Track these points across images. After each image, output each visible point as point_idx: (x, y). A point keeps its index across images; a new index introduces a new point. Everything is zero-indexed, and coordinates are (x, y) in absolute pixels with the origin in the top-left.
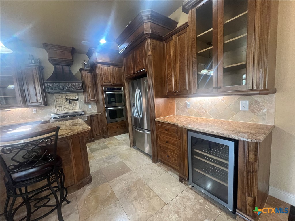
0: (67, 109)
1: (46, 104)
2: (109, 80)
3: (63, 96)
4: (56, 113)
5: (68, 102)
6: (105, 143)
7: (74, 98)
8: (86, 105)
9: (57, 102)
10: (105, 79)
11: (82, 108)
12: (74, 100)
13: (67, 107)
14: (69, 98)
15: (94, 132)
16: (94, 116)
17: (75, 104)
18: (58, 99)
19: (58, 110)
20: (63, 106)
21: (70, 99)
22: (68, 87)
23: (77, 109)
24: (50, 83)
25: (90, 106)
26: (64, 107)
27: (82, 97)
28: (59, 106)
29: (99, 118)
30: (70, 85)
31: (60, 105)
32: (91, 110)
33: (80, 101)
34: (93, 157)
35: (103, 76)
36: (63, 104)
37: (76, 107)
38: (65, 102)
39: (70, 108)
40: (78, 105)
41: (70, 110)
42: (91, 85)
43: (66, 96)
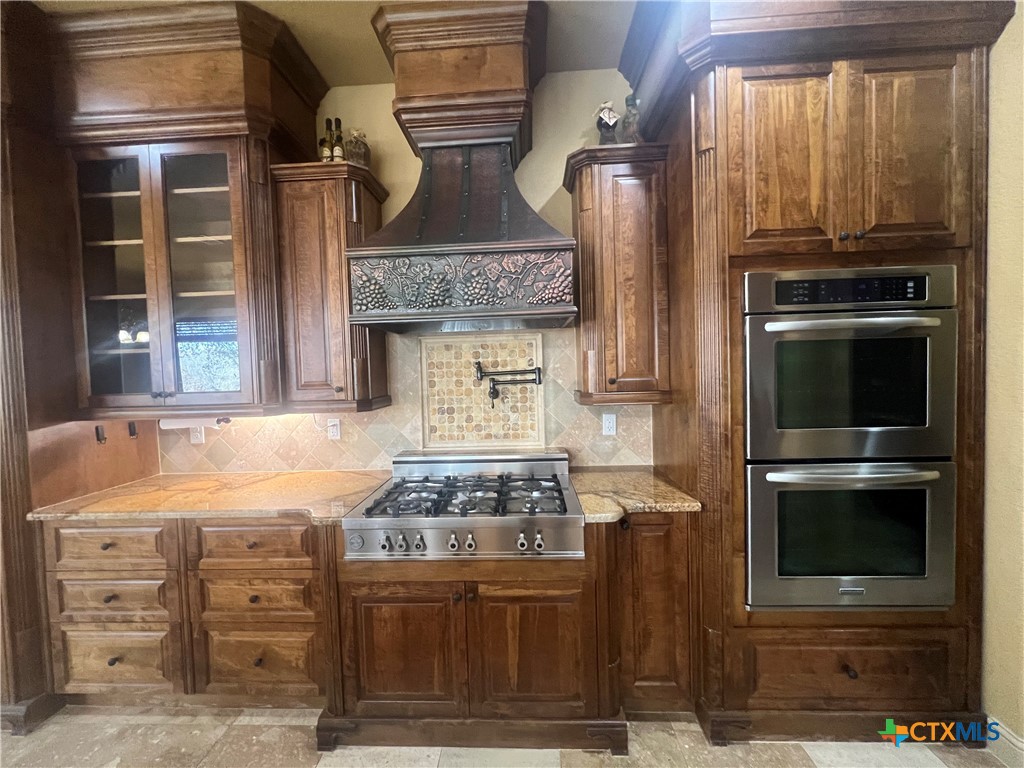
0: (478, 428)
1: (372, 397)
2: (803, 205)
3: (467, 346)
4: (421, 448)
5: (486, 384)
7: (522, 365)
8: (585, 413)
9: (432, 384)
10: (765, 201)
12: (518, 377)
13: (478, 416)
14: (495, 363)
15: (628, 656)
17: (524, 400)
18: (440, 366)
19: (433, 429)
20: (461, 410)
21: (500, 369)
22: (476, 288)
23: (535, 434)
24: (374, 262)
25: (608, 421)
26: (465, 415)
27: (567, 359)
28: (441, 411)
29: (678, 539)
30: (492, 266)
31: (446, 406)
32: (615, 450)
33: (555, 382)
35: (752, 178)
36: (460, 401)
37: (529, 423)
38: (473, 388)
39: (496, 428)
40: (539, 412)
41: (496, 437)
42: (630, 274)
43: (481, 351)
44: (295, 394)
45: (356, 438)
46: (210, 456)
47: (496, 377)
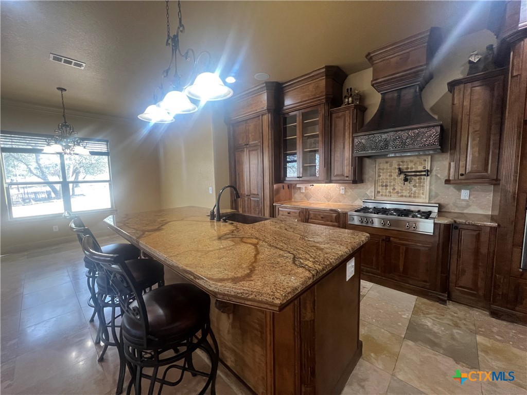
0: (398, 193)
1: (357, 179)
3: (395, 162)
4: (373, 199)
5: (402, 176)
6: (479, 339)
7: (420, 168)
8: (451, 189)
9: (379, 176)
11: (437, 195)
12: (417, 174)
13: (398, 188)
14: (408, 168)
15: (452, 277)
16: (465, 227)
17: (420, 182)
18: (383, 169)
19: (379, 192)
20: (391, 186)
21: (409, 170)
22: (397, 143)
23: (424, 196)
25: (465, 194)
26: (392, 188)
27: (443, 166)
28: (382, 186)
29: (484, 238)
30: (404, 134)
31: (384, 184)
32: (468, 206)
33: (436, 176)
34: (396, 357)
36: (390, 182)
37: (421, 192)
38: (396, 177)
39: (405, 193)
40: (427, 188)
41: (405, 196)
42: (477, 128)
43: (401, 163)
44: (333, 178)
45: (350, 193)
47: (407, 174)
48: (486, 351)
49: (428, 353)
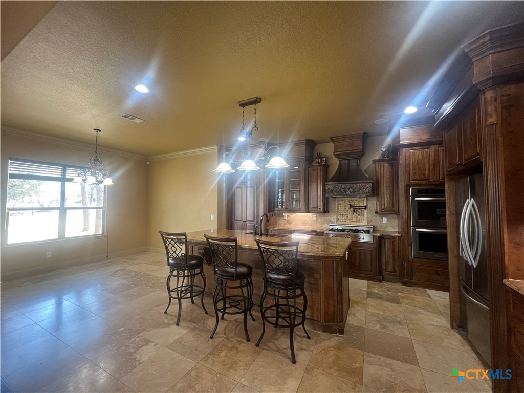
0: (350, 219)
1: (326, 211)
2: (424, 174)
3: (347, 200)
4: (336, 223)
5: (352, 209)
6: (399, 294)
7: (361, 205)
8: (378, 217)
9: (338, 209)
10: (415, 174)
11: (371, 221)
12: (360, 208)
13: (350, 216)
14: (354, 204)
15: (384, 267)
16: (387, 237)
17: (362, 213)
18: (340, 204)
19: (338, 219)
21: (355, 206)
22: (350, 190)
23: (364, 221)
24: (330, 185)
25: (385, 220)
26: (346, 216)
27: (373, 204)
28: (340, 215)
29: (396, 243)
30: (354, 186)
31: (342, 214)
32: (387, 227)
33: (370, 209)
35: (412, 169)
36: (345, 213)
37: (363, 219)
38: (348, 210)
39: (354, 220)
40: (366, 216)
42: (388, 185)
43: (351, 201)
44: (310, 210)
45: (320, 220)
46: (288, 222)
47: (354, 208)
48: (403, 298)
49: (379, 302)
